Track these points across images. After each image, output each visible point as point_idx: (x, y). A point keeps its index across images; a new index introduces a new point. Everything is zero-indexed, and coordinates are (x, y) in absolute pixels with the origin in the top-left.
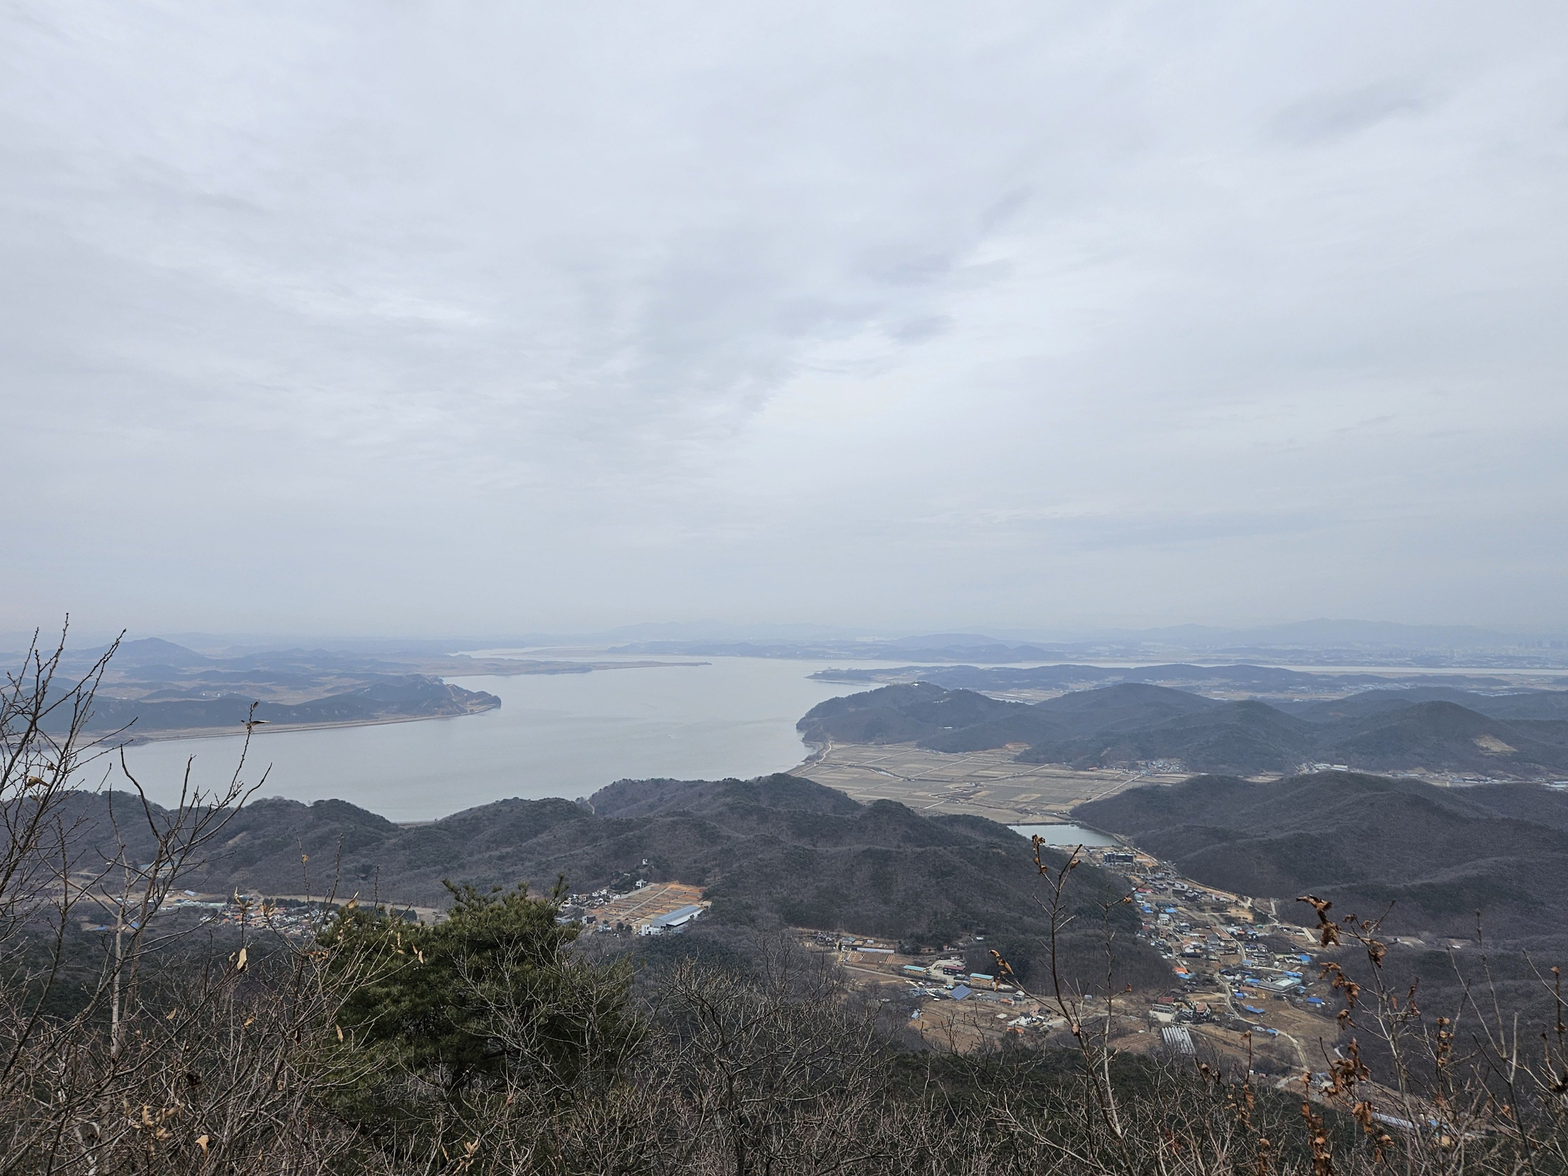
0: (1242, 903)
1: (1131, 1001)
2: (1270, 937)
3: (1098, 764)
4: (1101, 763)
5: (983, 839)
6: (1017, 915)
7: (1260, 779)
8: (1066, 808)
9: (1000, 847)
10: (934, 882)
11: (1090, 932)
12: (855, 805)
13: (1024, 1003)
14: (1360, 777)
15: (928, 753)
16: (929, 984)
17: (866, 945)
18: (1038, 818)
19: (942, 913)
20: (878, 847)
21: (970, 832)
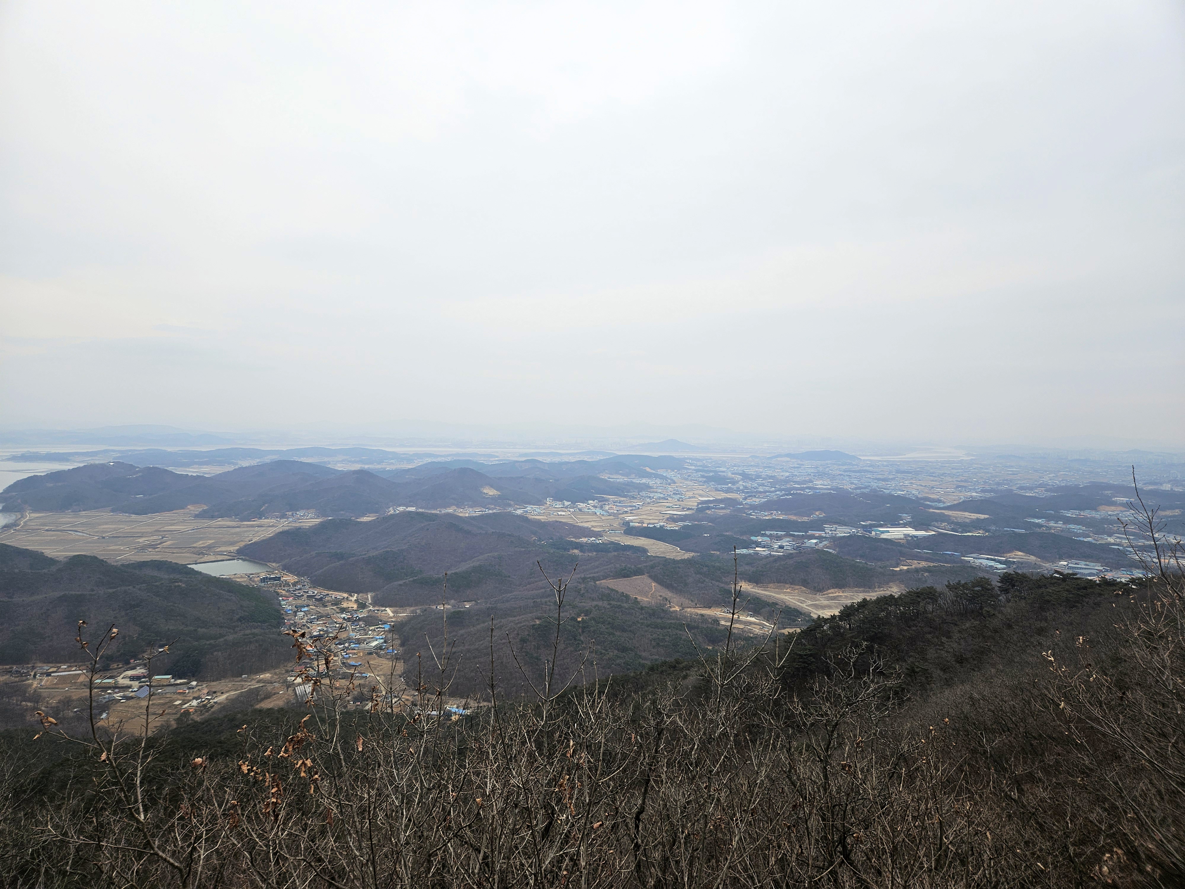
0: (351, 598)
1: (275, 674)
2: (367, 617)
3: (258, 516)
4: (260, 516)
5: (166, 577)
6: (192, 628)
7: (365, 519)
8: (233, 548)
9: (181, 581)
10: (123, 613)
11: (248, 632)
13: (195, 690)
14: (422, 513)
15: (121, 516)
16: (117, 690)
17: (60, 670)
18: (212, 558)
19: (129, 636)
20: (74, 593)
21: (156, 573)
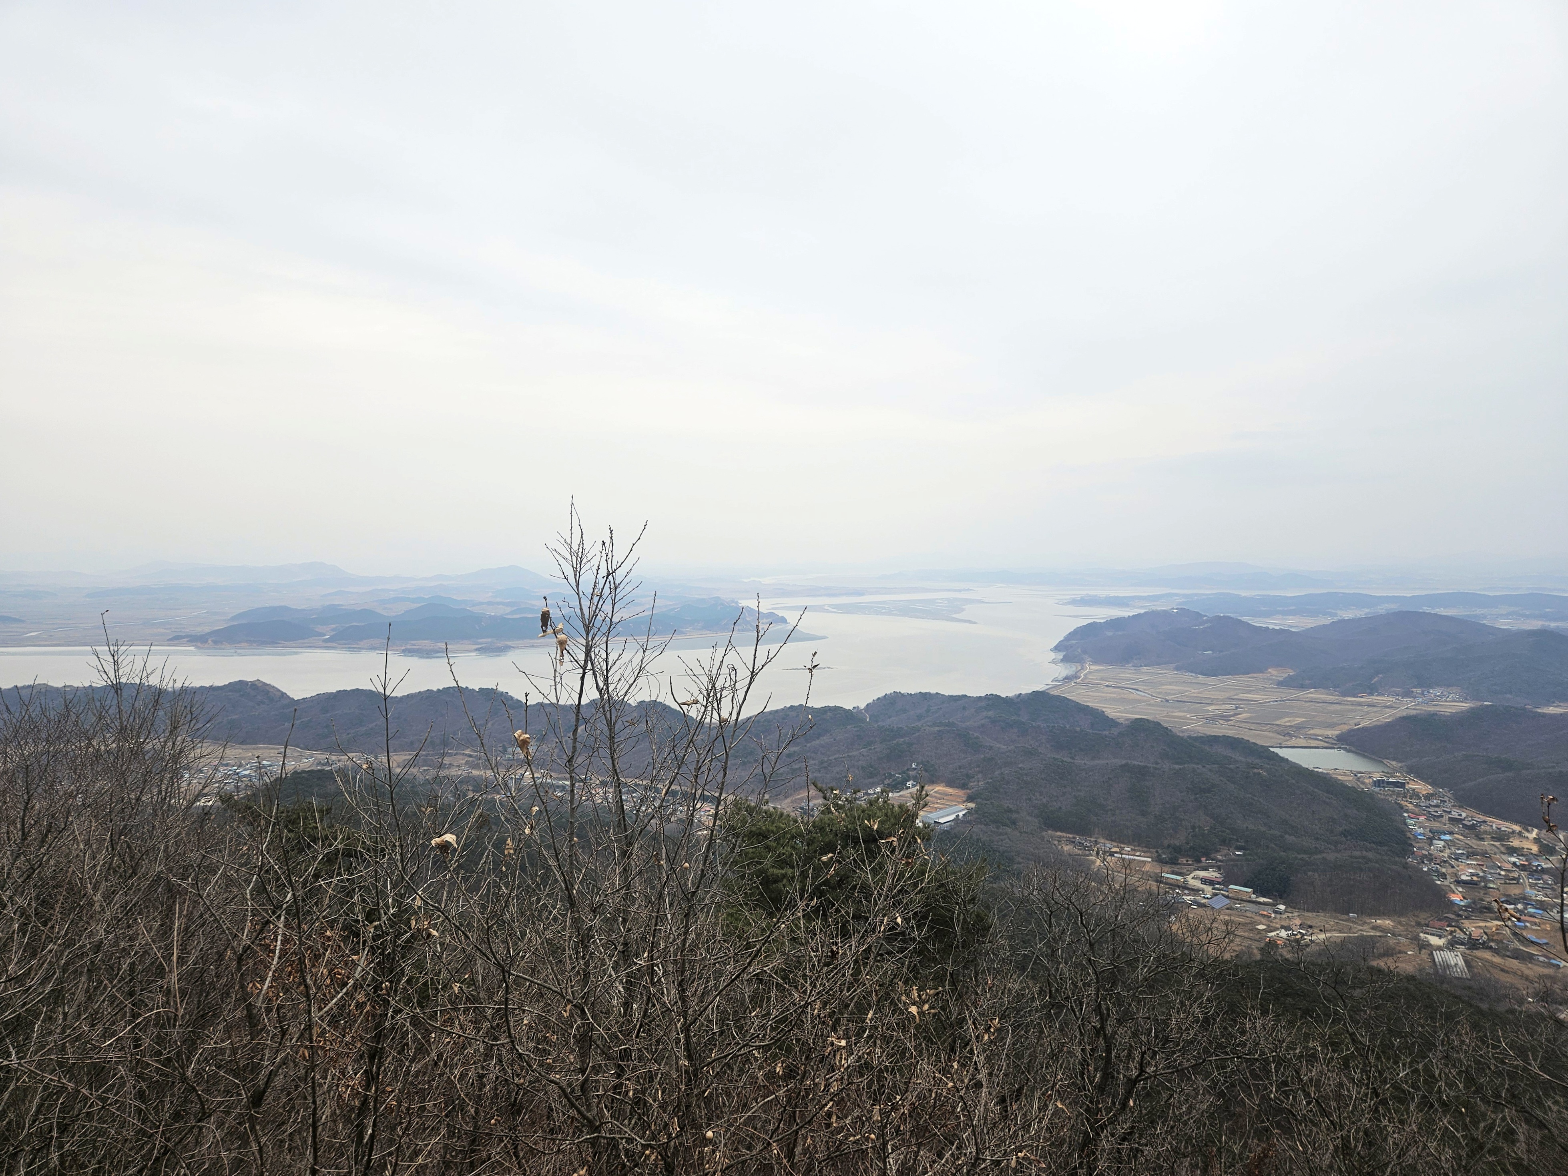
0: (1527, 834)
1: (1400, 923)
2: (1557, 869)
3: (1368, 691)
4: (1372, 690)
5: (1243, 760)
6: (1277, 833)
8: (1333, 733)
9: (1261, 768)
10: (1192, 797)
11: (1357, 853)
12: (1112, 723)
13: (1284, 916)
15: (1188, 676)
16: (1186, 892)
17: (1123, 852)
18: (1302, 742)
19: (1199, 827)
20: (1136, 763)
21: (1228, 753)
